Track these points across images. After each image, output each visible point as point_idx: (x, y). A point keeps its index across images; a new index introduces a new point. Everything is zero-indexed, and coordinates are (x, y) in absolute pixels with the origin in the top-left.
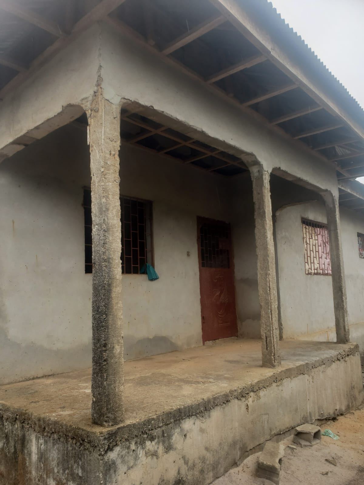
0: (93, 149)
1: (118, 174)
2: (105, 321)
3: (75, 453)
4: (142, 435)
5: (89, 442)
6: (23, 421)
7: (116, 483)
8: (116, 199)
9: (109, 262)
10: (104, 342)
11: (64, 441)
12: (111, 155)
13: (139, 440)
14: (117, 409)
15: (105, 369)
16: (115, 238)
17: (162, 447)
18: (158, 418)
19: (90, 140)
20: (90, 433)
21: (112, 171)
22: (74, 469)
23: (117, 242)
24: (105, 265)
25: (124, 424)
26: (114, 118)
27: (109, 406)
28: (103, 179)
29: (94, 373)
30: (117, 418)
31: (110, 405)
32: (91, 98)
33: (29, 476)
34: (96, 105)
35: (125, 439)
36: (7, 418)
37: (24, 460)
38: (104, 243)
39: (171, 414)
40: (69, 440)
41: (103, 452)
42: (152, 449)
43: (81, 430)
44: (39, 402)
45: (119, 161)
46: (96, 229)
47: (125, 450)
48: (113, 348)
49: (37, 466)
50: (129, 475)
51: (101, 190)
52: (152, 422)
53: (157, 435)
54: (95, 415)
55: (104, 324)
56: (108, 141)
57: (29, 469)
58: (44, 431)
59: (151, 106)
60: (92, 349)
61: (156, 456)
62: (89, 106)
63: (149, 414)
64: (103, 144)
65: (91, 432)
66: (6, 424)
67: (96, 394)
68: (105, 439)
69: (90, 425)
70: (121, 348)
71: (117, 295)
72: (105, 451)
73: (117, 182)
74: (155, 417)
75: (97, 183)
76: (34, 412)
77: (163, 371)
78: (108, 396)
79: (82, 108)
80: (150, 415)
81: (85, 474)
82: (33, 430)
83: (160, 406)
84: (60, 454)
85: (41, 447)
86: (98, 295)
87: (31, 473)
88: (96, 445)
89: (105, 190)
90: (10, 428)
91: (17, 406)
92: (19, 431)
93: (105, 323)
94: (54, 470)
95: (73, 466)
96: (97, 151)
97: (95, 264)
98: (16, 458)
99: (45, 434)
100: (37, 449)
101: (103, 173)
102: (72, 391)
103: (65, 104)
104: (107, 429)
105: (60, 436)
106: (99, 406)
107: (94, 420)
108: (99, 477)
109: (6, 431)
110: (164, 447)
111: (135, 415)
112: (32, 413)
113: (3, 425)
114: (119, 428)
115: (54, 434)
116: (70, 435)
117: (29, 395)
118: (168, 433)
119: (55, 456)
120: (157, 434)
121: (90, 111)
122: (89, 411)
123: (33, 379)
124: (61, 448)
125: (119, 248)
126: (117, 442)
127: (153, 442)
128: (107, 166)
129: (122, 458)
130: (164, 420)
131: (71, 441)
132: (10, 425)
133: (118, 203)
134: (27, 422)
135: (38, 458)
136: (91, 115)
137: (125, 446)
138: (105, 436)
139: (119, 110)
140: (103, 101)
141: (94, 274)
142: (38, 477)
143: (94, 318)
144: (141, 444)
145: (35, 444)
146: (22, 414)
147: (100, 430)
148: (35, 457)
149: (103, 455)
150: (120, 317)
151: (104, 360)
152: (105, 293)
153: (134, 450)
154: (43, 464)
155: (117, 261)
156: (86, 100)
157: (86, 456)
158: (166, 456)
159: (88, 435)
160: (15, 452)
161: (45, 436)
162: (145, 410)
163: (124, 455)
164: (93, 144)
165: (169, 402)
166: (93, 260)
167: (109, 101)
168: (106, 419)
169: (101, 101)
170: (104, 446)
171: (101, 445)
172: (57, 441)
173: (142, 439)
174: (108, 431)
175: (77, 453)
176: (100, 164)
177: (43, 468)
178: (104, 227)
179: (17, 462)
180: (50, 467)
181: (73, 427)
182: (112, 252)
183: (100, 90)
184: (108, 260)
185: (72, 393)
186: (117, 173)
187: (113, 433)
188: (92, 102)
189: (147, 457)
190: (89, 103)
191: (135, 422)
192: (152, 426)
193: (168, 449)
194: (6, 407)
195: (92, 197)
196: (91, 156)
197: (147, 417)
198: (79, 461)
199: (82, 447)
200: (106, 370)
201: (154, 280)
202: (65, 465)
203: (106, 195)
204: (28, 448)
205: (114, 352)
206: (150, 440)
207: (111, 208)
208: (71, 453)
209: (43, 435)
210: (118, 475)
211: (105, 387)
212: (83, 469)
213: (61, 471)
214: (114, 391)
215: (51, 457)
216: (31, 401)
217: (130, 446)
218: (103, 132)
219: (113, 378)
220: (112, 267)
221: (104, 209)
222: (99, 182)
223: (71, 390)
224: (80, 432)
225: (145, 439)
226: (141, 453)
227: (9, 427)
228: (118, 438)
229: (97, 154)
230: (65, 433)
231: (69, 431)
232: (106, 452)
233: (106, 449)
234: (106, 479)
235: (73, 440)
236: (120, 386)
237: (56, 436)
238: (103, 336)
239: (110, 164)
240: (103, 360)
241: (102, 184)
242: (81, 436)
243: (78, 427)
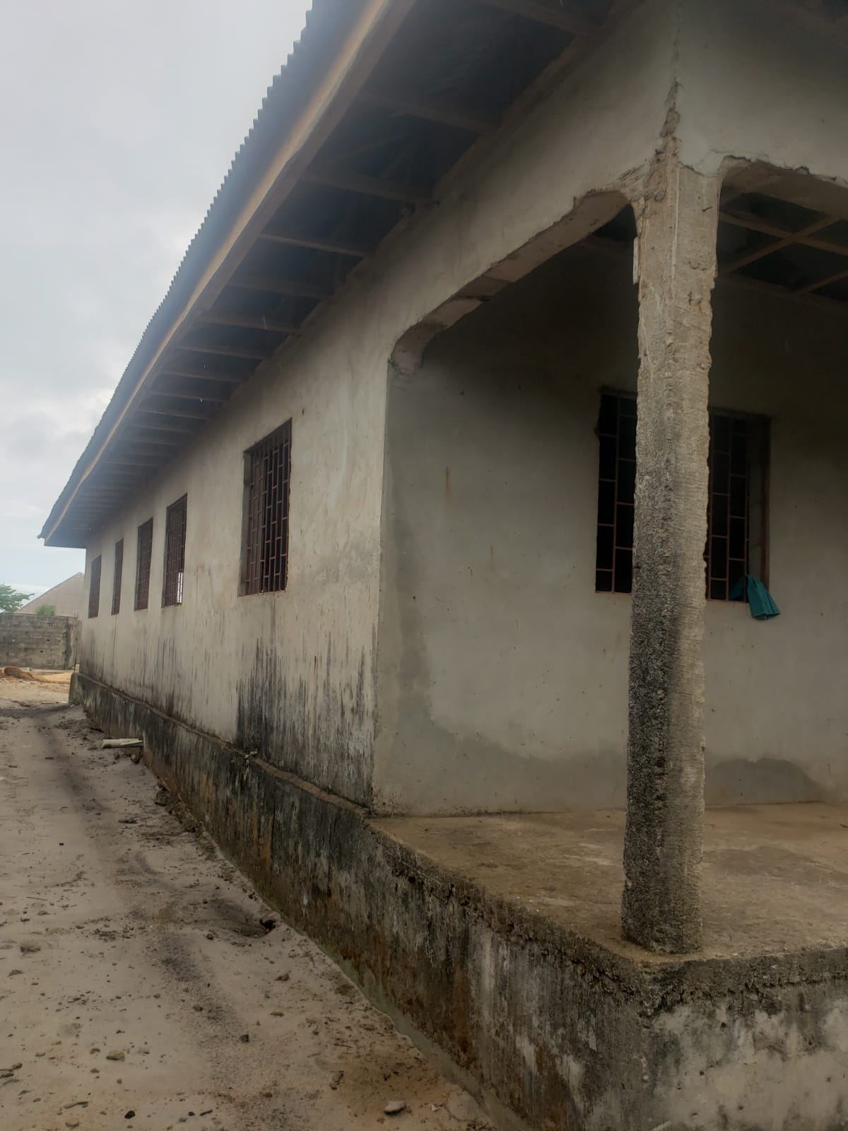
0: (647, 292)
1: (707, 348)
2: (663, 704)
3: (581, 994)
4: (745, 993)
5: (616, 979)
6: (466, 901)
7: (679, 1089)
8: (698, 409)
9: (675, 565)
10: (656, 755)
11: (555, 963)
12: (693, 303)
13: (737, 1004)
14: (684, 917)
15: (661, 817)
16: (693, 505)
17: (796, 1034)
18: (789, 959)
19: (639, 271)
20: (619, 959)
21: (692, 341)
22: (578, 1029)
23: (697, 517)
24: (665, 572)
25: (701, 957)
26: (704, 211)
27: (666, 905)
28: (671, 361)
29: (630, 824)
30: (684, 938)
31: (669, 905)
32: (646, 169)
33: (476, 1019)
34: (659, 183)
35: (704, 993)
36: (432, 888)
37: (466, 982)
38: (664, 519)
39: (823, 957)
40: (568, 964)
41: (649, 1010)
42: (769, 1032)
43: (598, 949)
44: (496, 867)
45: (712, 316)
46: (644, 483)
47: (702, 1018)
48: (681, 770)
49: (493, 1002)
50: (710, 1079)
51: (664, 389)
52: (774, 967)
53: (784, 1002)
54: (630, 921)
55: (658, 711)
56: (686, 268)
57: (476, 1004)
58: (510, 931)
59: (802, 168)
60: (627, 767)
61: (781, 1052)
62: (641, 188)
63: (763, 945)
64: (673, 277)
65: (621, 957)
66: (430, 899)
67: (635, 873)
68: (655, 980)
69: (619, 942)
70: (699, 773)
71: (692, 646)
72: (655, 1009)
73: (703, 369)
74: (780, 955)
75: (654, 373)
76: (488, 887)
77: (790, 846)
78: (664, 881)
79: (622, 196)
80: (767, 949)
81: (605, 1048)
82: (487, 924)
83: (791, 933)
84: (545, 990)
85: (503, 965)
86: (646, 642)
87: (480, 1013)
88: (634, 989)
89: (673, 389)
90: (438, 910)
91: (452, 867)
92: (456, 921)
93: (661, 709)
94: (531, 1020)
95: (575, 1022)
96: (657, 298)
97: (639, 567)
98: (450, 975)
99: (513, 939)
100: (493, 966)
101: (670, 348)
102: (567, 856)
103: (580, 193)
104: (660, 958)
105: (545, 950)
106: (641, 900)
107: (626, 931)
108: (638, 1063)
109: (430, 914)
110: (801, 1037)
111: (726, 939)
112: (484, 888)
113: (423, 900)
114: (688, 963)
115: (532, 944)
116: (569, 951)
117: (475, 847)
118: (816, 1004)
119: (535, 991)
120: (785, 999)
121: (642, 201)
122: (616, 909)
123: (479, 814)
124: (549, 977)
125: (702, 530)
126: (684, 996)
127: (773, 1016)
128: (681, 330)
129: (695, 1037)
130: (805, 969)
131: (572, 967)
132: (438, 903)
133: (704, 420)
134: (473, 906)
135: (496, 985)
136: (644, 210)
137: (702, 1010)
138: (654, 973)
139: (716, 189)
140: (678, 170)
141: (637, 591)
142: (495, 1025)
143: (635, 696)
144: (744, 1016)
145: (491, 955)
146: (462, 886)
147: (643, 959)
148: (489, 983)
149: (648, 1017)
150: (698, 700)
151: (657, 796)
152: (662, 638)
153: (724, 1025)
154: (508, 1001)
155: (695, 563)
156: (634, 176)
157: (607, 1009)
158: (806, 1060)
159: (615, 964)
160: (448, 962)
161: (512, 944)
162: (753, 934)
163: (700, 1029)
164: (647, 281)
165: (814, 925)
166: (634, 558)
167: (693, 169)
168: (658, 935)
169: (673, 171)
170: (651, 996)
171: (645, 992)
172: (540, 959)
173: (745, 1003)
174: (661, 964)
175: (585, 998)
176: (665, 326)
177: (506, 1009)
178: (667, 480)
179: (451, 983)
180: (522, 1011)
181: (577, 936)
182: (683, 540)
183: (671, 144)
184: (673, 561)
185: (566, 861)
186: (705, 345)
187: (674, 972)
188: (648, 177)
189: (757, 1049)
190: (640, 182)
191: (729, 957)
192: (773, 977)
193: (813, 1045)
194: (430, 864)
195: (639, 407)
196: (641, 310)
197: (759, 950)
198: (590, 1015)
199: (597, 987)
200: (662, 822)
201: (766, 618)
202: (556, 1016)
203: (674, 400)
204: (475, 960)
205: (682, 780)
206: (767, 1011)
207: (686, 433)
208: (571, 993)
209: (508, 940)
210: (684, 1071)
211: (658, 859)
212: (600, 1035)
213: (548, 1028)
214: (679, 874)
215: (526, 992)
216: (480, 862)
217: (714, 1011)
218: (674, 249)
219: (677, 843)
220: (683, 575)
221: (669, 436)
222: (659, 370)
223: (564, 853)
224: (595, 951)
225: (753, 1005)
226: (743, 1037)
227: (435, 908)
228: (685, 987)
229: (658, 303)
230: (559, 948)
231: (569, 945)
232: (657, 1012)
233: (657, 1006)
234: (656, 1074)
235: (575, 965)
236: (694, 864)
237: (536, 949)
238: (657, 740)
239: (688, 326)
240: (655, 796)
241: (666, 373)
242: (596, 960)
243: (589, 940)
